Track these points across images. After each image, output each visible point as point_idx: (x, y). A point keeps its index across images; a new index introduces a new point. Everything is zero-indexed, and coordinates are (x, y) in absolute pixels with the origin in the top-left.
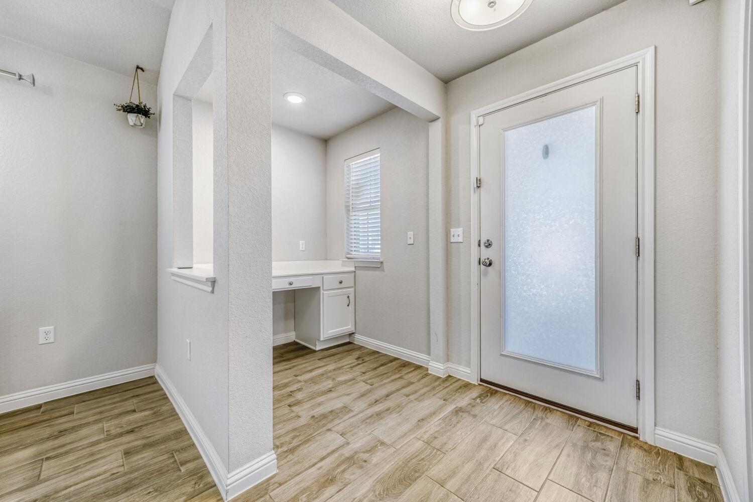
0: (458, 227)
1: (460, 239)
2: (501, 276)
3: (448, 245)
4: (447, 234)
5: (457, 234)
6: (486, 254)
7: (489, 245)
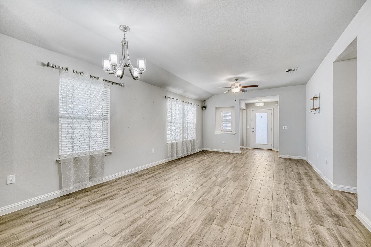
0: (248, 126)
1: (249, 128)
2: (255, 133)
3: (246, 128)
4: (246, 127)
5: (248, 127)
6: (253, 130)
7: (253, 129)
